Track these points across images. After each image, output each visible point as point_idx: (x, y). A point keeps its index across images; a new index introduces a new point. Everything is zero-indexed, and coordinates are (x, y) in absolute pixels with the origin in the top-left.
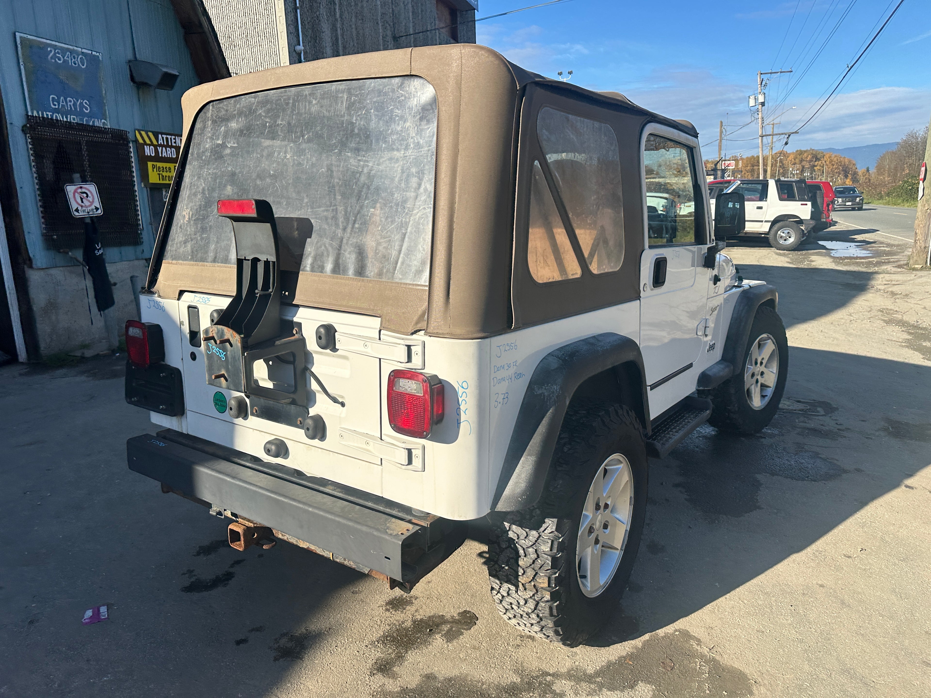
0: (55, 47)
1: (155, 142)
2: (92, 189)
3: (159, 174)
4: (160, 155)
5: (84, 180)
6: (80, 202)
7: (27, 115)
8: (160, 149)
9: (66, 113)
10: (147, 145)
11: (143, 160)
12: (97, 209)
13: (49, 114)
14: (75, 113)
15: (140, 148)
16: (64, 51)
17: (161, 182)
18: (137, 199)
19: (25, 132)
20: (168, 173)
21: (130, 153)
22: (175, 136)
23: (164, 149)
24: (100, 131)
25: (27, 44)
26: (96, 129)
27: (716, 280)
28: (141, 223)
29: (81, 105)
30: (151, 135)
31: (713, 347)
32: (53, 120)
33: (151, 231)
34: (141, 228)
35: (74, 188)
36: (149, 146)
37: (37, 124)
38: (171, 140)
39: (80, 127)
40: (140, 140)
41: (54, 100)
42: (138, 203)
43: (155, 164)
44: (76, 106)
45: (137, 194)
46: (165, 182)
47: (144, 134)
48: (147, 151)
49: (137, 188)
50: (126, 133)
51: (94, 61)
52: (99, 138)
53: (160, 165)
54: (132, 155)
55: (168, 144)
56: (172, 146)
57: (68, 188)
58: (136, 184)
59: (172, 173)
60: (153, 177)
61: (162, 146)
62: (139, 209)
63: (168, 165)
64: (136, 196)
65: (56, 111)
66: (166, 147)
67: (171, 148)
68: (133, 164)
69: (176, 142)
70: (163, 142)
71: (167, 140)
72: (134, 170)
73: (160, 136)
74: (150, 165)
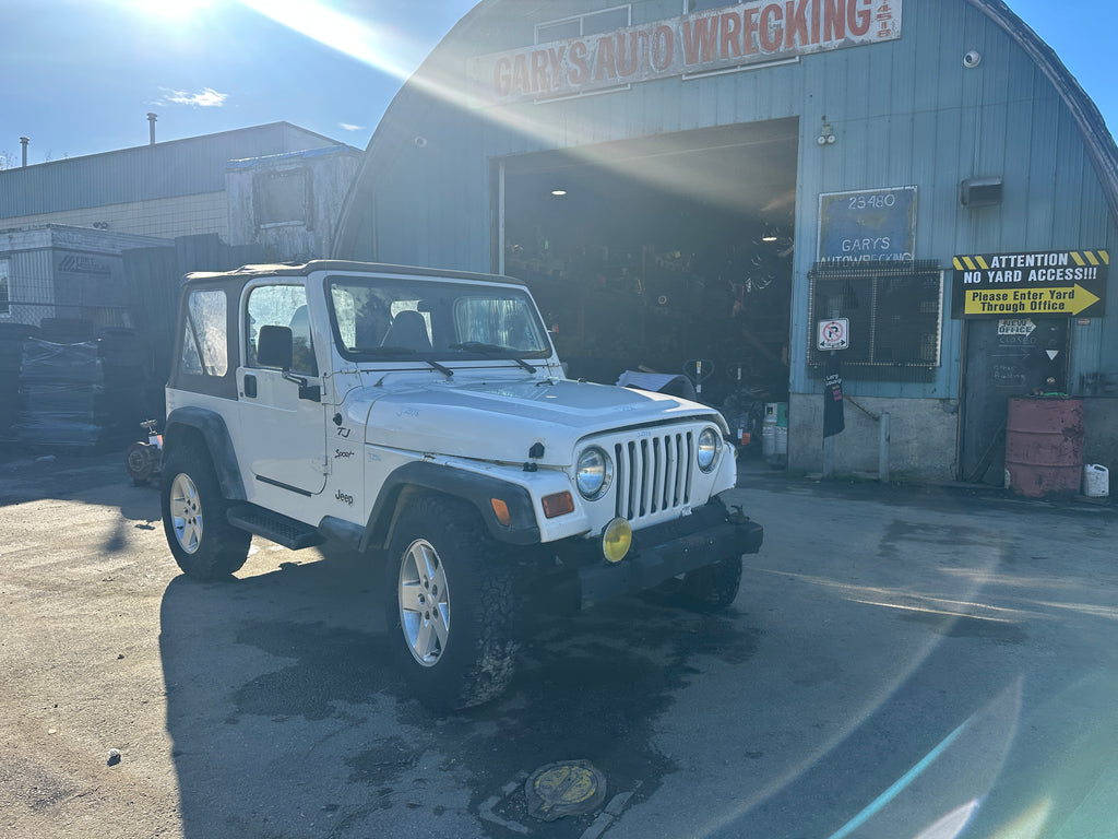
0: (857, 196)
1: (984, 266)
2: (843, 324)
3: (984, 304)
4: (991, 281)
5: (842, 316)
6: (828, 336)
7: (815, 263)
8: (991, 275)
9: (857, 253)
10: (969, 271)
11: (959, 288)
12: (843, 342)
13: (839, 258)
14: (871, 252)
15: (959, 275)
16: (868, 196)
17: (986, 312)
18: (939, 332)
19: (808, 277)
20: (1002, 302)
21: (939, 282)
22: (1025, 254)
23: (1000, 273)
24: (899, 265)
25: (830, 201)
26: (892, 264)
27: (338, 419)
28: (938, 358)
29: (880, 243)
30: (980, 260)
31: (349, 499)
32: (841, 263)
33: (956, 368)
34: (938, 364)
35: (827, 323)
36: (973, 271)
37: (823, 269)
38: (1016, 260)
39: (873, 265)
40: (959, 267)
41: (847, 244)
42: (939, 337)
43: (978, 291)
44: (871, 245)
45: (940, 327)
46: (993, 312)
47: (967, 260)
48: (968, 278)
49: (940, 321)
50: (937, 262)
51: (906, 196)
52: (896, 272)
53: (989, 292)
54: (942, 285)
55: (1008, 267)
56: (1016, 268)
57: (823, 324)
58: (940, 316)
59: (1010, 301)
60: (973, 307)
61: (996, 270)
62: (939, 342)
63: (1002, 292)
64: (937, 329)
65: (845, 254)
66: (1003, 271)
67: (1013, 270)
68: (941, 295)
69: (1024, 263)
70: (1000, 264)
71: (1008, 261)
72: (941, 301)
73: (996, 258)
74: (969, 294)
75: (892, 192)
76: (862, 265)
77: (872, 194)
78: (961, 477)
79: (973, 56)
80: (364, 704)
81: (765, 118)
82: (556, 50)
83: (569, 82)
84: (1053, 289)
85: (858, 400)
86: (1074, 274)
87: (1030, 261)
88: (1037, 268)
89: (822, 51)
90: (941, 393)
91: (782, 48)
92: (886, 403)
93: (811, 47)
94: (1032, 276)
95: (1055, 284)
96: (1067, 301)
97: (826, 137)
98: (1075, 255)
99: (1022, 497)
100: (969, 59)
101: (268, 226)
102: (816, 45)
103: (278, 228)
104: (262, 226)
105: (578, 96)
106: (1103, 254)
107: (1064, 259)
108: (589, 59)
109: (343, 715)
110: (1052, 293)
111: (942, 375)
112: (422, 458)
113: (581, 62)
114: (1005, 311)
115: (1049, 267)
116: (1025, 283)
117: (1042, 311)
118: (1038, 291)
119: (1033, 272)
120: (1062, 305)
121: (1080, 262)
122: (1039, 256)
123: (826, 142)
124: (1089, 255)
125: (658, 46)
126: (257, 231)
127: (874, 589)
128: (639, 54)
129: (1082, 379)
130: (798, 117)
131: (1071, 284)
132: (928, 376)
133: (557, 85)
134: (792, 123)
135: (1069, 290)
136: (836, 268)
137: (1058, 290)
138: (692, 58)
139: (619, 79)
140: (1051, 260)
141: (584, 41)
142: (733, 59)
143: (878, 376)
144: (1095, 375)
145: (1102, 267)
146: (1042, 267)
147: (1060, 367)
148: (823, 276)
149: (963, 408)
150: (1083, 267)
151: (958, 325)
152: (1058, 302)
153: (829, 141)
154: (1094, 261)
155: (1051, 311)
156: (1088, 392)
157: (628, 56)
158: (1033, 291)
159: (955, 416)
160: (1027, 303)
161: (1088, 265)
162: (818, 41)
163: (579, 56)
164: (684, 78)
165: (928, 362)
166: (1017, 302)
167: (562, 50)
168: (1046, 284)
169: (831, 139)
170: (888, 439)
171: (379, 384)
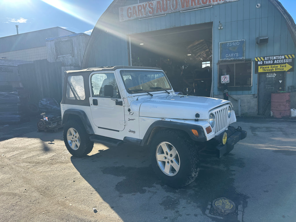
0: (230, 42)
1: (263, 60)
2: (228, 76)
3: (263, 69)
5: (227, 74)
6: (224, 79)
7: (219, 61)
8: (265, 62)
9: (230, 58)
10: (259, 61)
11: (257, 66)
12: (228, 81)
13: (225, 59)
14: (233, 57)
15: (256, 62)
17: (264, 71)
18: (252, 77)
19: (217, 65)
20: (268, 69)
21: (251, 64)
22: (273, 56)
23: (267, 61)
24: (241, 60)
25: (222, 44)
26: (239, 60)
27: (129, 110)
28: (252, 84)
29: (236, 55)
30: (262, 58)
31: (134, 132)
32: (226, 60)
33: (256, 86)
34: (252, 86)
35: (223, 76)
36: (260, 61)
37: (221, 62)
38: (271, 58)
39: (234, 61)
40: (257, 60)
41: (227, 55)
42: (252, 79)
43: (262, 66)
44: (233, 55)
45: (252, 76)
46: (266, 71)
47: (259, 58)
48: (259, 63)
49: (252, 74)
50: (251, 59)
51: (242, 42)
52: (240, 62)
53: (264, 66)
54: (252, 65)
55: (269, 60)
56: (271, 60)
57: (222, 77)
58: (252, 73)
59: (270, 68)
60: (260, 70)
61: (266, 60)
62: (252, 80)
63: (268, 66)
64: (251, 77)
65: (227, 58)
66: (268, 61)
67: (270, 60)
68: (252, 68)
69: (273, 58)
70: (267, 59)
71: (269, 58)
72: (252, 69)
73: (266, 58)
74: (259, 67)
75: (238, 41)
76: (231, 61)
77: (233, 42)
78: (258, 114)
79: (259, 5)
80: (153, 188)
81: (204, 22)
82: (145, 5)
83: (149, 13)
84: (281, 65)
85: (232, 96)
86: (286, 61)
87: (275, 58)
88: (276, 60)
89: (219, 4)
90: (253, 93)
91: (208, 3)
92: (239, 96)
93: (215, 3)
94: (275, 62)
95: (281, 63)
96: (284, 68)
97: (221, 27)
98: (286, 56)
99: (276, 118)
100: (258, 6)
101: (60, 56)
102: (217, 2)
103: (63, 57)
104: (58, 56)
105: (151, 17)
106: (293, 55)
107: (283, 57)
108: (154, 7)
109: (149, 191)
110: (280, 66)
111: (253, 89)
112: (161, 119)
113: (152, 8)
114: (269, 71)
115: (279, 59)
116: (273, 64)
117: (278, 71)
118: (277, 65)
119: (276, 61)
120: (283, 69)
121: (287, 58)
122: (277, 57)
123: (221, 29)
124: (290, 56)
125: (173, 3)
126: (57, 58)
127: (260, 145)
128: (168, 5)
129: (288, 88)
130: (213, 22)
131: (285, 63)
132: (249, 89)
133: (145, 15)
134: (211, 24)
135: (285, 65)
136: (224, 62)
137: (282, 65)
138: (183, 6)
139: (163, 13)
140: (280, 57)
141: (152, 2)
142: (194, 7)
143: (236, 89)
144: (292, 86)
145: (293, 59)
146: (278, 59)
147: (283, 85)
148: (221, 64)
149: (258, 97)
150: (288, 59)
151: (257, 75)
152: (282, 68)
153: (221, 28)
154: (291, 57)
155: (280, 70)
156: (290, 91)
157: (165, 6)
158: (276, 66)
159: (257, 99)
160: (274, 69)
161: (289, 58)
162: (217, 1)
163: (151, 6)
164: (181, 12)
165: (249, 85)
166: (272, 69)
167: (146, 4)
168: (279, 64)
169: (222, 28)
170: (241, 106)
171: (137, 100)
